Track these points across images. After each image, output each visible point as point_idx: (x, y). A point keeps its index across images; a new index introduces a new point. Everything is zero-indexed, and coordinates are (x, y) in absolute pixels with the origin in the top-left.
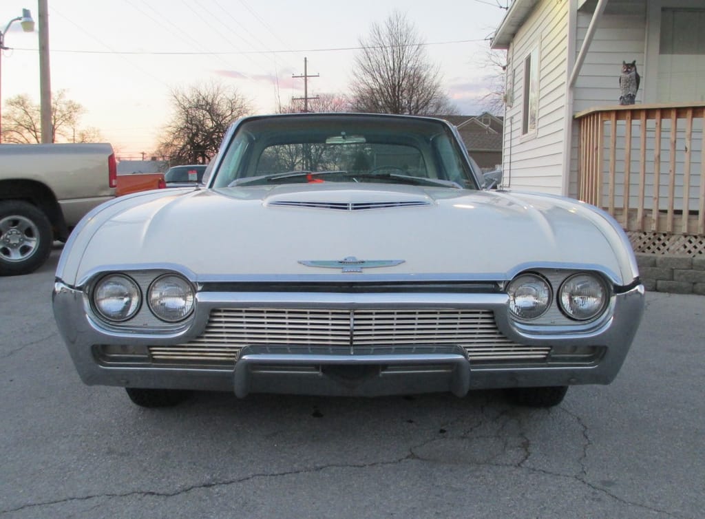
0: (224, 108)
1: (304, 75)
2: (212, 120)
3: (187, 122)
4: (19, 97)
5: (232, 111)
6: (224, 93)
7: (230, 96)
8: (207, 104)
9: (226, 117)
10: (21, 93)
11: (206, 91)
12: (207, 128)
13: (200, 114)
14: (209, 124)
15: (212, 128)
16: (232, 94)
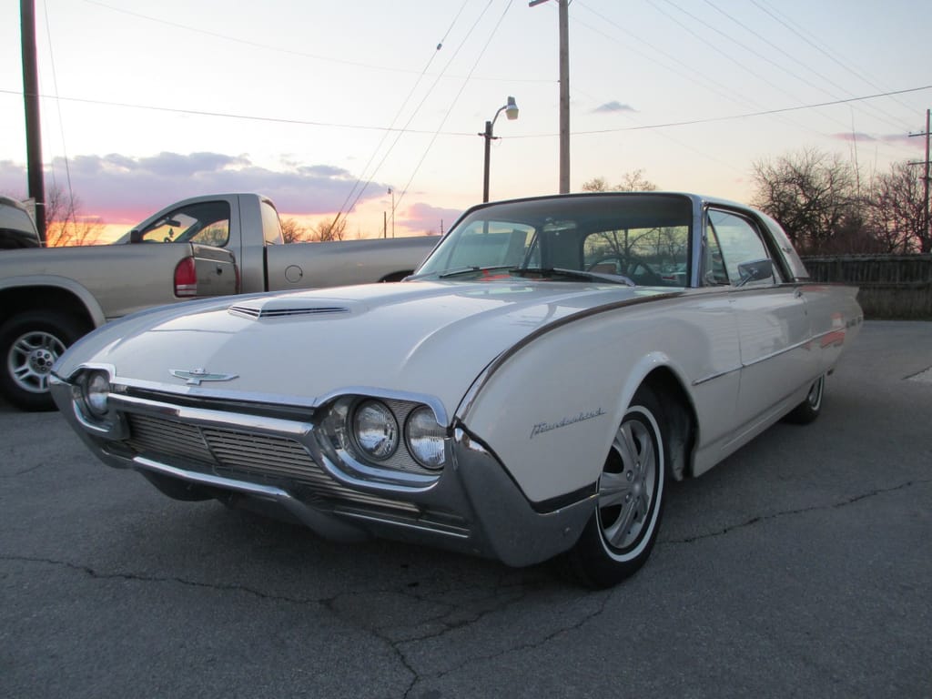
0: (820, 180)
1: (925, 132)
2: (805, 195)
3: (772, 198)
4: (596, 181)
5: (832, 183)
6: (821, 161)
7: (829, 164)
8: (800, 176)
9: (823, 191)
10: (598, 177)
11: (798, 162)
12: (799, 205)
13: (789, 189)
14: (802, 200)
15: (805, 205)
16: (832, 163)
